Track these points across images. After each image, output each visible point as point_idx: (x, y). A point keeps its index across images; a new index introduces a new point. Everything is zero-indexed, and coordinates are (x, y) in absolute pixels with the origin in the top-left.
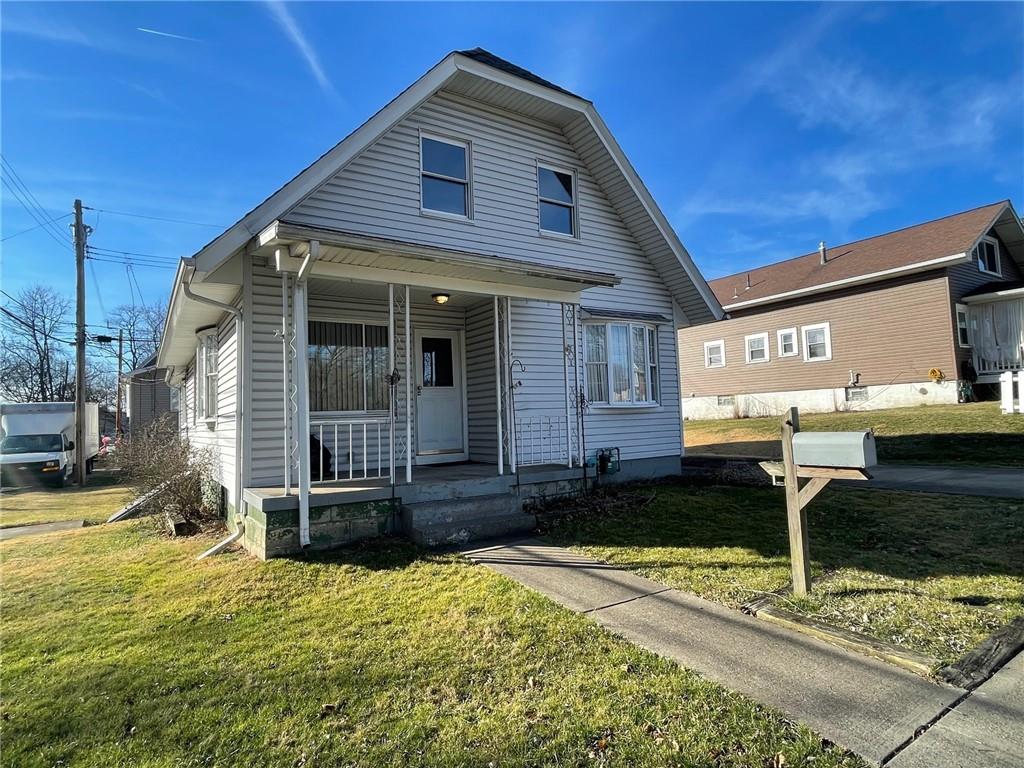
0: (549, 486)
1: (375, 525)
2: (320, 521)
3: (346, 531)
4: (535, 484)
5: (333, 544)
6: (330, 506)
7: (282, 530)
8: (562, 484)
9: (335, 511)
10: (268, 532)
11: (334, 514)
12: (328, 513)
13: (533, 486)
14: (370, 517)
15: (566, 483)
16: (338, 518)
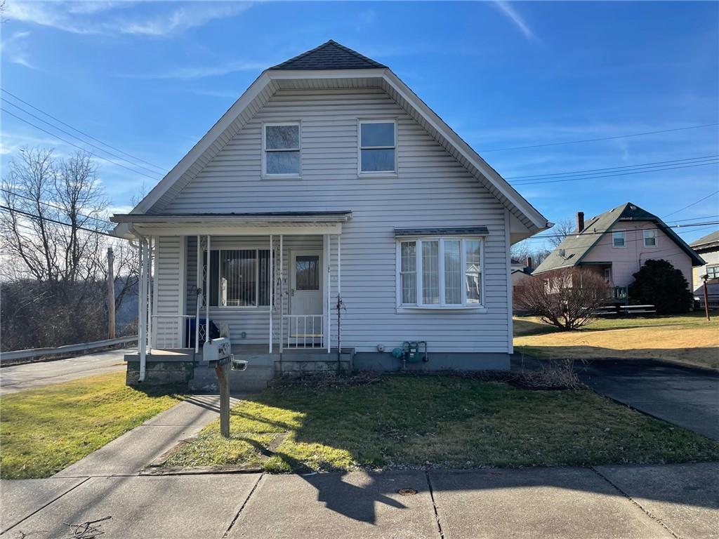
0: (309, 364)
1: (184, 375)
2: (154, 369)
3: (168, 376)
4: (297, 362)
5: (161, 383)
6: (160, 362)
7: (134, 372)
8: (320, 364)
9: (162, 365)
10: (127, 372)
11: (162, 366)
12: (158, 365)
13: (295, 364)
14: (181, 371)
15: (323, 364)
16: (163, 369)
